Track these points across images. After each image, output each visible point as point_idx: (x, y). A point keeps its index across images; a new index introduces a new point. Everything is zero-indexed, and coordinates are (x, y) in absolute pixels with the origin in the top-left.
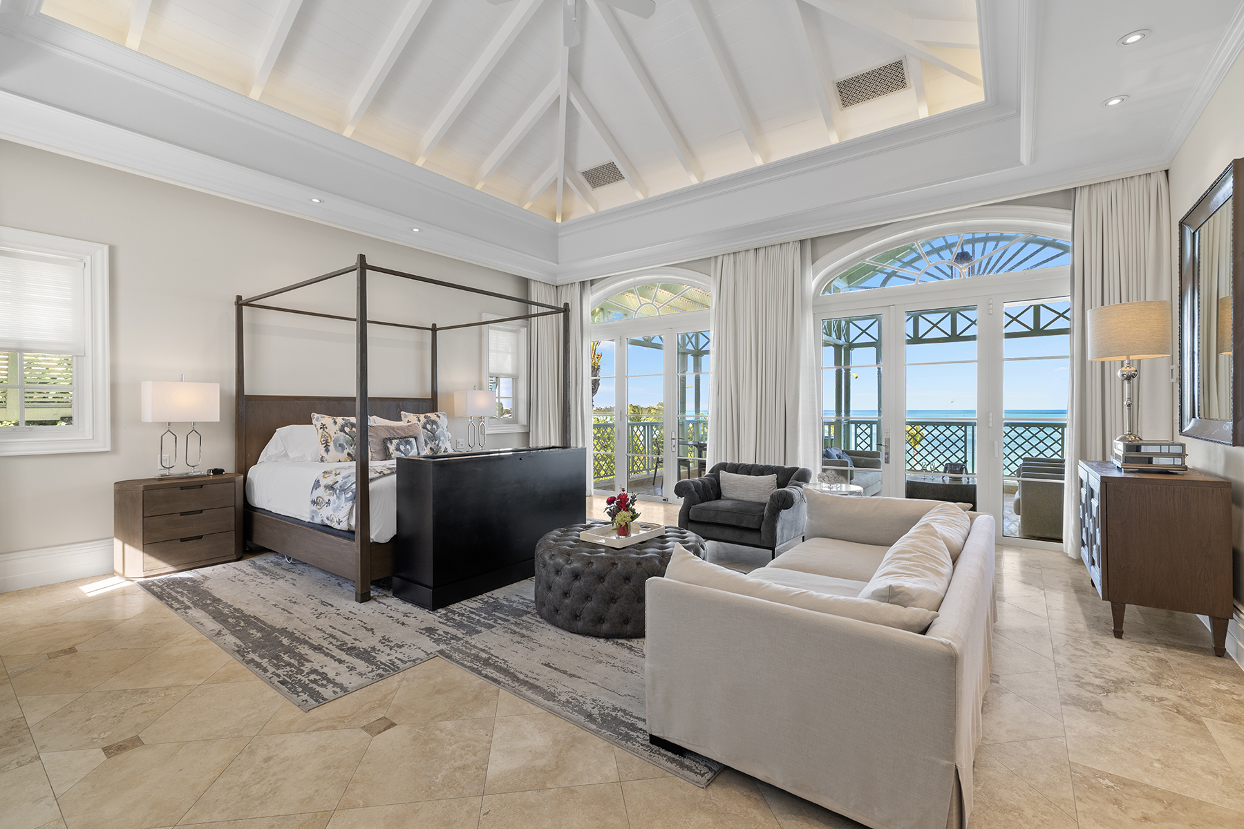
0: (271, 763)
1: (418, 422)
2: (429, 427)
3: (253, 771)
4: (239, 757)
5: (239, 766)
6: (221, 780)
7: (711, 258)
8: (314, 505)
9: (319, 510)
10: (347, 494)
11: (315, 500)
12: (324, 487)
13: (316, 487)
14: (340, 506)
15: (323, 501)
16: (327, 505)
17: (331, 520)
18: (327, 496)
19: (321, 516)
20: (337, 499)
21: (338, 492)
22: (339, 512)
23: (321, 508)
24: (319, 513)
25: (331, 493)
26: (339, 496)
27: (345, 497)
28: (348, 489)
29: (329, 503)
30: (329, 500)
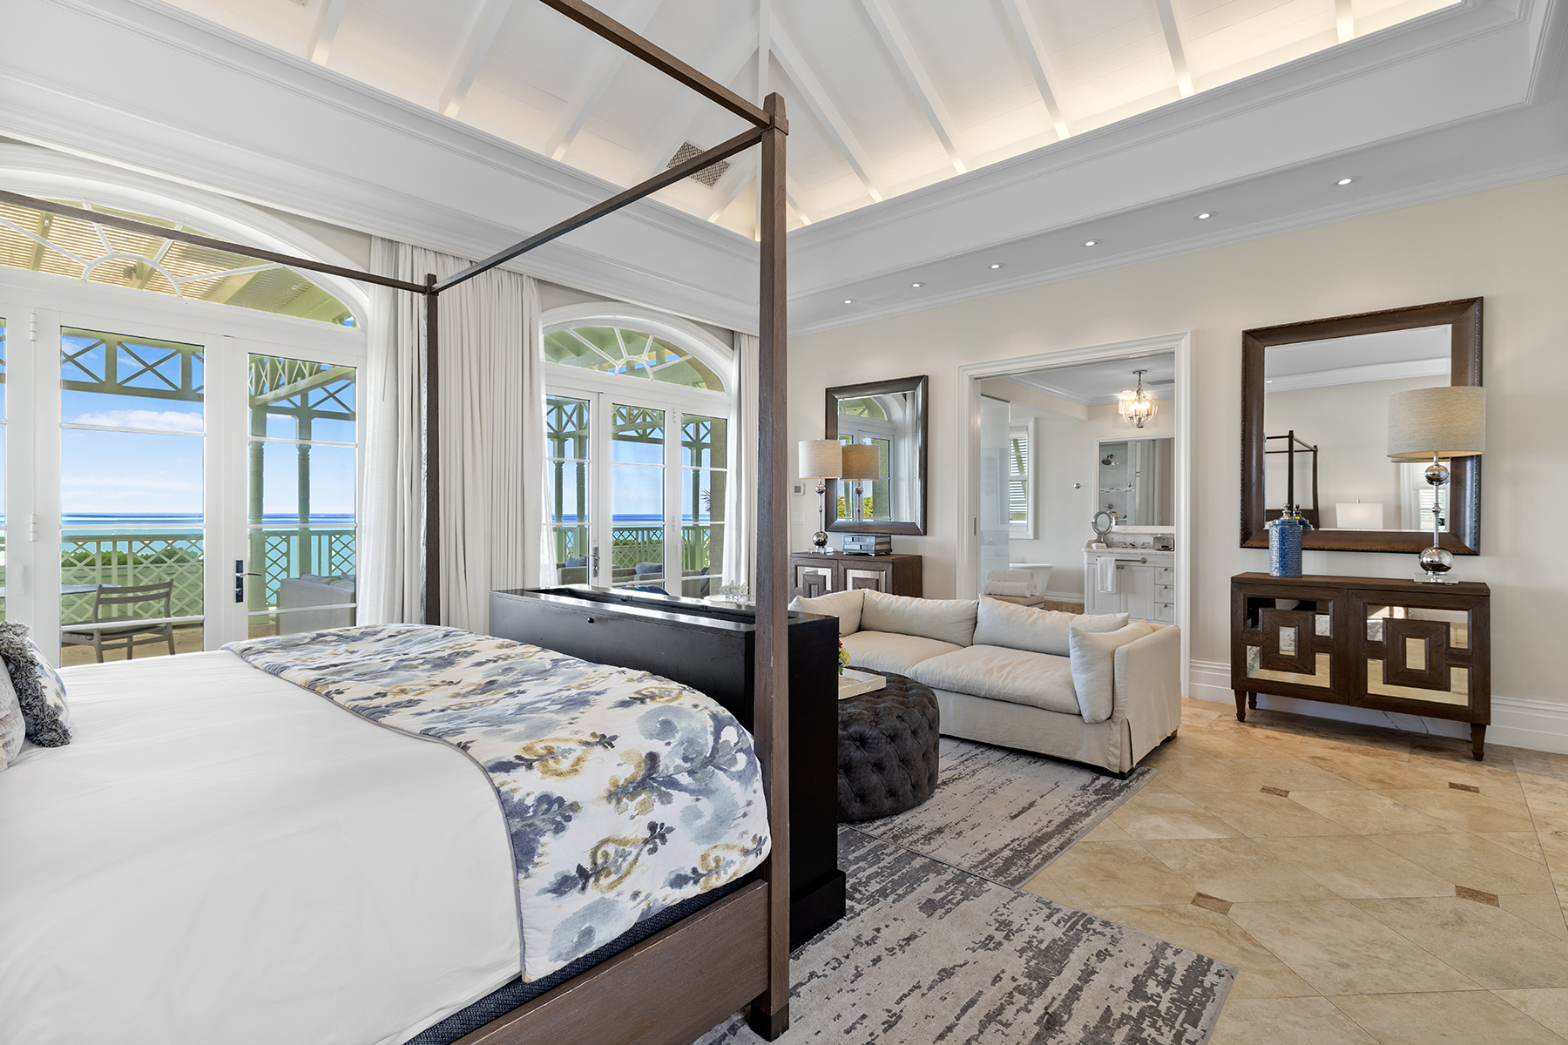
0: (1345, 961)
3: (1369, 970)
4: (1369, 992)
5: (1377, 984)
6: (1410, 988)
8: (583, 888)
9: (613, 888)
10: (730, 766)
11: (580, 869)
12: (605, 801)
13: (554, 822)
14: (728, 809)
15: (622, 848)
16: (651, 846)
17: (710, 871)
18: (631, 823)
19: (638, 900)
20: (698, 800)
21: (684, 779)
22: (739, 824)
23: (626, 875)
24: (616, 899)
25: (643, 803)
26: (704, 787)
27: (733, 776)
28: (720, 754)
29: (657, 834)
30: (652, 827)
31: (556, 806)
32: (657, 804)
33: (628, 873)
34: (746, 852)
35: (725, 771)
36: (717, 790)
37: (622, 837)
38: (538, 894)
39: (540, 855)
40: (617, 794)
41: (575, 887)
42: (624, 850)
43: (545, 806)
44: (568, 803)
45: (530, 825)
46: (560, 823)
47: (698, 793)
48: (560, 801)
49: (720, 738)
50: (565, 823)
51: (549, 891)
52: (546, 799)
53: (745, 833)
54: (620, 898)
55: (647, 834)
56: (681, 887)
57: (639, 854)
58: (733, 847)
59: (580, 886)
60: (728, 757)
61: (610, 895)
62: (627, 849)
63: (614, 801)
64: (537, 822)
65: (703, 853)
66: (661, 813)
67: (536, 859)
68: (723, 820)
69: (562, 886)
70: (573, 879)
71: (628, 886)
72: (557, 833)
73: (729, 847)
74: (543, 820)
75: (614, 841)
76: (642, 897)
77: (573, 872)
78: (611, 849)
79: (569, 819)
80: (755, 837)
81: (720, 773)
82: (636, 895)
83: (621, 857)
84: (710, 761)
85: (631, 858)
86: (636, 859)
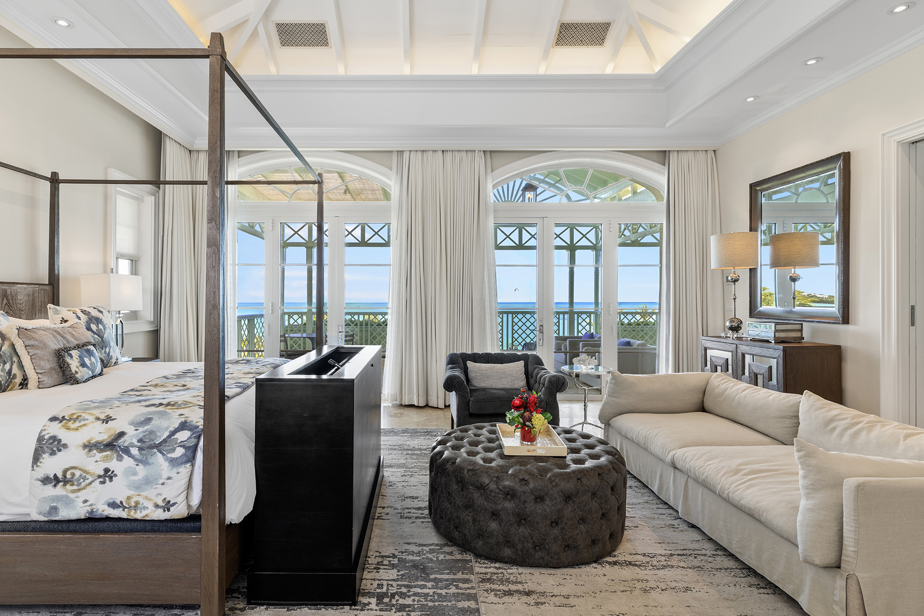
1: (79, 321)
2: (94, 327)
7: (392, 152)
8: (55, 486)
9: (73, 493)
10: (169, 453)
11: (55, 475)
12: (81, 448)
13: (52, 449)
14: (155, 477)
15: (85, 474)
16: (102, 480)
17: (130, 507)
18: (95, 464)
19: (86, 504)
20: (137, 465)
21: (134, 451)
22: (158, 488)
23: (82, 489)
24: (75, 499)
25: (107, 456)
26: (144, 459)
27: (167, 459)
28: (167, 444)
29: (108, 475)
30: (107, 470)
31: (56, 443)
32: (115, 459)
33: (84, 488)
34: (157, 506)
35: (163, 454)
36: (153, 463)
37: (87, 469)
38: (35, 480)
39: (41, 463)
40: (90, 447)
41: (51, 483)
42: (85, 476)
43: (51, 441)
44: (62, 443)
45: (41, 447)
46: (55, 451)
47: (138, 461)
48: (60, 441)
49: (174, 435)
50: (57, 452)
51: (40, 481)
52: (54, 438)
53: (160, 494)
54: (77, 499)
55: (102, 473)
56: (114, 509)
57: (93, 481)
58: (150, 500)
59: (53, 484)
60: (171, 447)
61: (72, 496)
62: (87, 476)
63: (87, 450)
64: (45, 447)
65: (129, 495)
66: (114, 465)
67: (38, 464)
68: (148, 482)
69: (46, 480)
70: (51, 479)
71: (83, 495)
72: (51, 455)
73: (147, 498)
74: (47, 447)
75: (80, 469)
76: (88, 504)
77: (52, 476)
78: (78, 473)
79: (60, 450)
80: (165, 499)
81: (159, 455)
82: (86, 501)
83: (83, 479)
84: (158, 447)
85: (87, 482)
86: (90, 483)
